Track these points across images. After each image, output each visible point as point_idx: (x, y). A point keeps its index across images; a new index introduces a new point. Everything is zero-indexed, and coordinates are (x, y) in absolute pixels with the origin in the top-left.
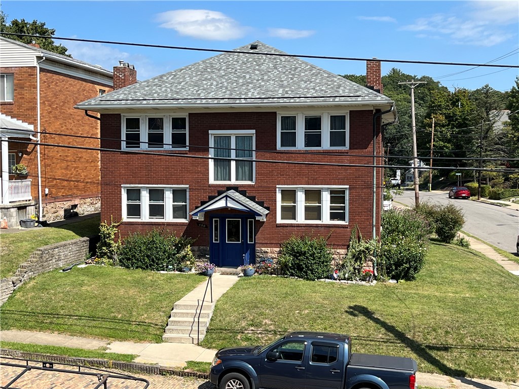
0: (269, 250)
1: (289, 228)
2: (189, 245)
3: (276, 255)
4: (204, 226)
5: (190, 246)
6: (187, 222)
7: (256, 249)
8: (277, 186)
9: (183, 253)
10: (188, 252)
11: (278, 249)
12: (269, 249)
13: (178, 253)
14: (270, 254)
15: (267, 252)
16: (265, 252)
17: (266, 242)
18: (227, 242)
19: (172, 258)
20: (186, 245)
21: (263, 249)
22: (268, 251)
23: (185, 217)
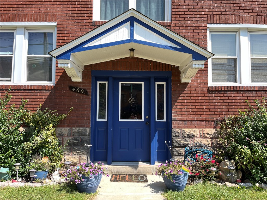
0: (195, 132)
1: (229, 94)
2: (51, 125)
3: (209, 140)
4: (82, 91)
5: (54, 127)
6: (52, 85)
7: (174, 130)
8: (209, 25)
9: (38, 140)
10: (48, 137)
11: (212, 131)
12: (197, 130)
13: (26, 140)
14: (199, 140)
15: (193, 136)
16: (189, 136)
17: (190, 118)
18: (120, 120)
19: (13, 150)
20: (45, 124)
21: (187, 130)
22: (195, 134)
23: (47, 77)
